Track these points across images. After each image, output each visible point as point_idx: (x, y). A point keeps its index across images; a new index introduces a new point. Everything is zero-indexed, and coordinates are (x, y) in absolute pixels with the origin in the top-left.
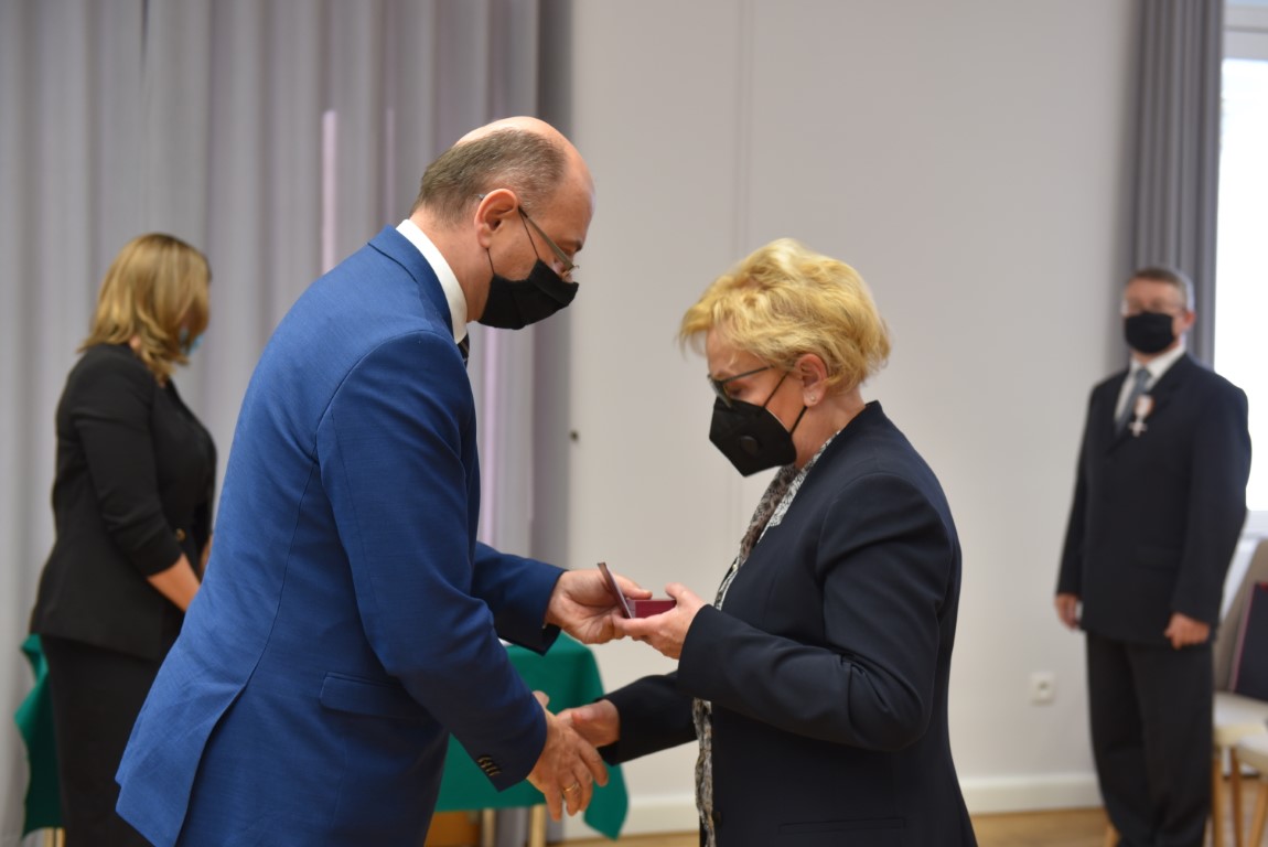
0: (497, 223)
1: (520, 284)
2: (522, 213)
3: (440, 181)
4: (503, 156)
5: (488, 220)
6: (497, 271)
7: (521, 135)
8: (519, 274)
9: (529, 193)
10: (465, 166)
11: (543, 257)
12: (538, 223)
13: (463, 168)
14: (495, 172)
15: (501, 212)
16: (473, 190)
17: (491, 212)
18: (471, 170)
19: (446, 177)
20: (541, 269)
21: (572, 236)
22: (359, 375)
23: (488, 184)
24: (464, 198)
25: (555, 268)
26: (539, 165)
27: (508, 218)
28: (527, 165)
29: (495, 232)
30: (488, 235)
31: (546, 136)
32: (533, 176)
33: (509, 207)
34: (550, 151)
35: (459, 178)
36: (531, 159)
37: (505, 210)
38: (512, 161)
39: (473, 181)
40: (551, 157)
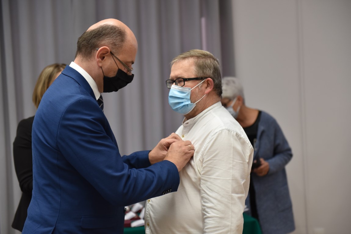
0: (104, 58)
1: (113, 78)
2: (112, 54)
3: (83, 44)
4: (104, 34)
5: (100, 57)
6: (105, 75)
7: (110, 26)
8: (112, 75)
9: (114, 47)
10: (91, 38)
11: (120, 68)
12: (117, 57)
13: (90, 39)
14: (102, 40)
15: (104, 54)
16: (95, 47)
17: (101, 54)
18: (94, 40)
19: (85, 42)
20: (120, 71)
21: (130, 60)
23: (100, 45)
24: (91, 50)
25: (125, 71)
26: (117, 37)
27: (107, 56)
28: (112, 37)
29: (103, 61)
30: (101, 62)
31: (118, 26)
32: (115, 41)
33: (108, 52)
34: (120, 32)
35: (89, 43)
36: (114, 35)
37: (107, 53)
38: (107, 36)
39: (94, 44)
40: (121, 34)
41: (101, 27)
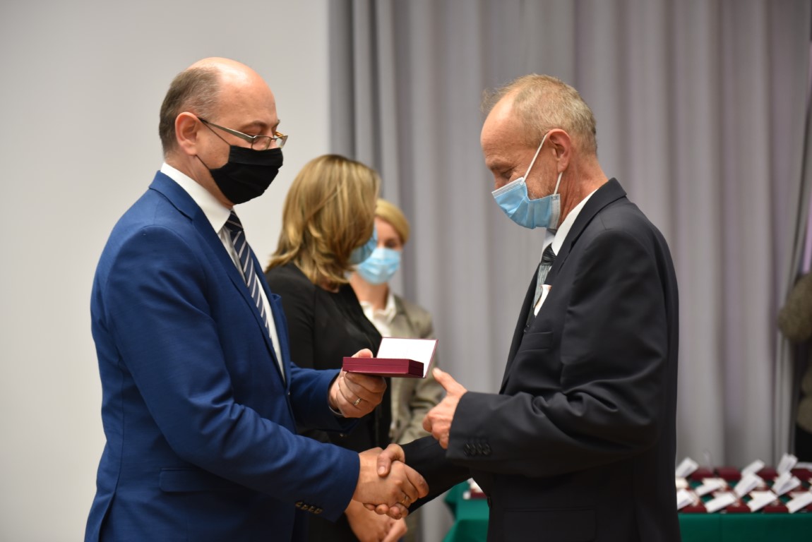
1: (226, 167)
2: (204, 122)
11: (233, 143)
12: (217, 124)
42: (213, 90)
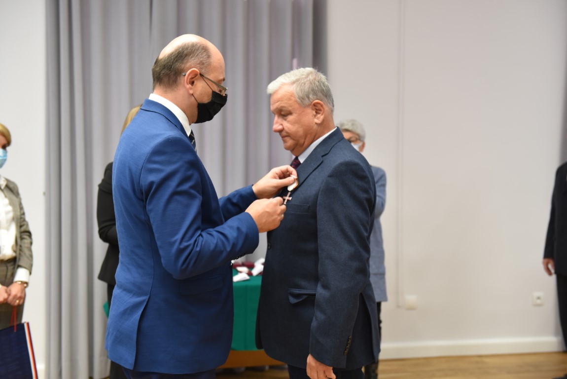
0: (192, 83)
2: (201, 75)
4: (186, 55)
5: (190, 84)
6: (198, 102)
8: (206, 100)
9: (202, 66)
10: (173, 63)
11: (214, 90)
12: (208, 77)
13: (172, 65)
14: (187, 62)
15: (192, 78)
16: (180, 73)
17: (190, 79)
18: (176, 65)
19: (165, 71)
20: (214, 93)
21: (221, 78)
22: (149, 161)
23: (185, 68)
24: (176, 78)
25: (218, 92)
26: (202, 54)
27: (197, 79)
29: (192, 87)
30: (191, 89)
32: (201, 59)
33: (196, 75)
34: (203, 47)
35: (172, 70)
36: (198, 52)
37: (195, 77)
38: (191, 56)
39: (178, 69)
40: (205, 49)
41: (180, 47)
42: (209, 57)
